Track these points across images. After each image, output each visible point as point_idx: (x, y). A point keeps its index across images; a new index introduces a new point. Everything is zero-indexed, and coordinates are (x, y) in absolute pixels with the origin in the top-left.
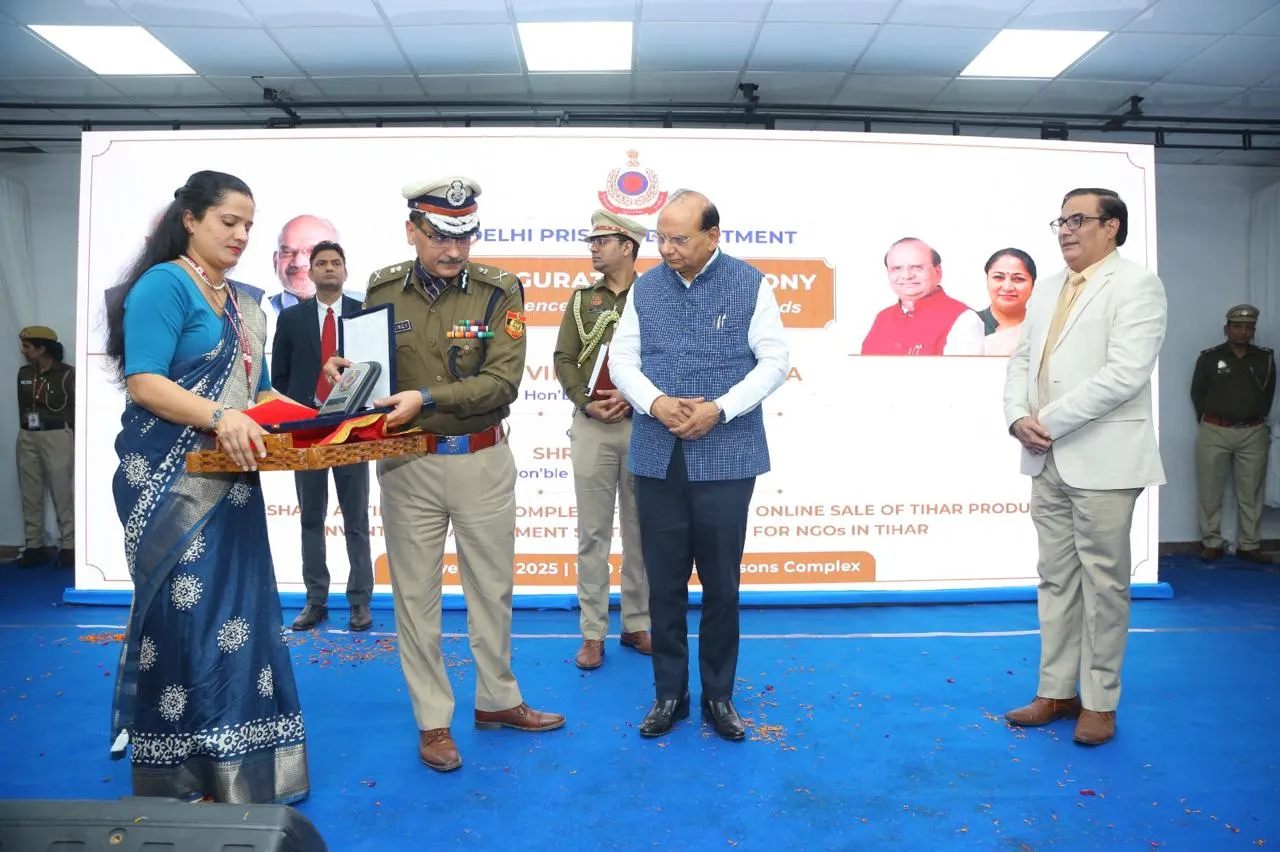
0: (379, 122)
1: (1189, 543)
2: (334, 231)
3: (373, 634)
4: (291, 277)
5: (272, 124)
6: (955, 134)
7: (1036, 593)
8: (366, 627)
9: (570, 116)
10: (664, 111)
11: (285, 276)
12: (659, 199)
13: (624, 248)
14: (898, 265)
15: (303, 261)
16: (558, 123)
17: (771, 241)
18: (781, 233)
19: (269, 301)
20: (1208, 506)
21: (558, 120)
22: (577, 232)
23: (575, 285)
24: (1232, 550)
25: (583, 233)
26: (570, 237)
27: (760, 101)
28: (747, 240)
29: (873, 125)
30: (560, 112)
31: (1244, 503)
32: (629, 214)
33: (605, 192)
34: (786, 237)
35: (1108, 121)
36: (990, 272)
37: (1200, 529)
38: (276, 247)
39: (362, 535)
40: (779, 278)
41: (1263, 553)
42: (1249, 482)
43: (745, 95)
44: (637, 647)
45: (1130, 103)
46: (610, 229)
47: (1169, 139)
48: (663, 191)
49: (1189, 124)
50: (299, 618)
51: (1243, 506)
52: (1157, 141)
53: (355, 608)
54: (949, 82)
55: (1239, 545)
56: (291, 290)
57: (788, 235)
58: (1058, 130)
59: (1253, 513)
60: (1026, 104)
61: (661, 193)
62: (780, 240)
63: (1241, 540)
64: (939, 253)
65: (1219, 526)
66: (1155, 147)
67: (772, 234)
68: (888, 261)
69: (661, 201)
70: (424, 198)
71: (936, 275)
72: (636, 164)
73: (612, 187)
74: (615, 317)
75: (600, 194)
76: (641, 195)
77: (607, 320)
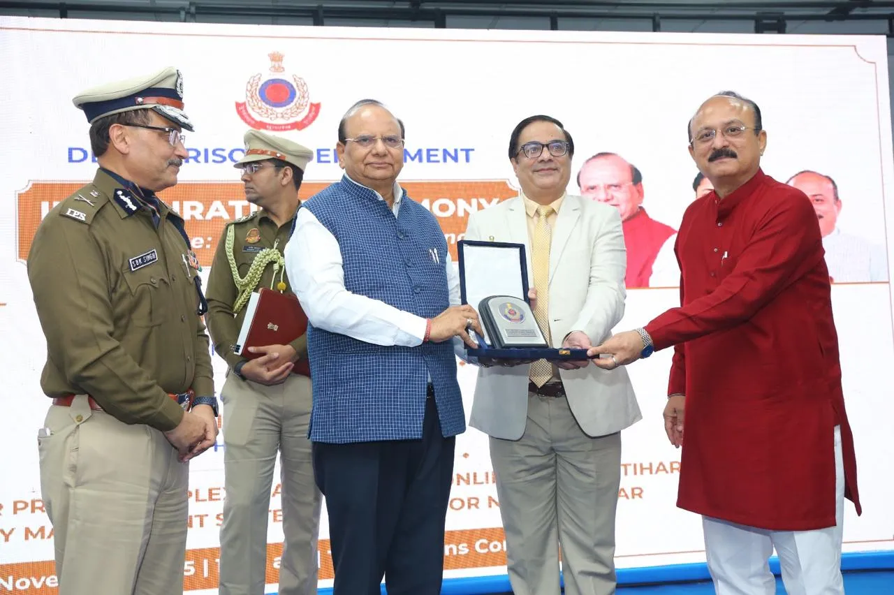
6: (655, 30)
9: (197, 8)
12: (310, 111)
13: (281, 175)
14: (592, 184)
16: (182, 16)
17: (445, 160)
18: (456, 151)
21: (183, 13)
25: (218, 152)
26: (201, 158)
28: (417, 159)
29: (560, 21)
32: (274, 130)
33: (244, 104)
34: (462, 155)
35: (833, 9)
36: (699, 189)
40: (455, 203)
46: (263, 153)
48: (315, 102)
52: (890, 31)
57: (464, 153)
58: (775, 21)
61: (312, 105)
62: (455, 159)
66: (888, 36)
67: (445, 151)
68: (581, 181)
69: (313, 113)
70: (149, 92)
71: (637, 195)
72: (280, 69)
73: (252, 97)
74: (275, 257)
75: (238, 105)
76: (288, 107)
77: (266, 261)
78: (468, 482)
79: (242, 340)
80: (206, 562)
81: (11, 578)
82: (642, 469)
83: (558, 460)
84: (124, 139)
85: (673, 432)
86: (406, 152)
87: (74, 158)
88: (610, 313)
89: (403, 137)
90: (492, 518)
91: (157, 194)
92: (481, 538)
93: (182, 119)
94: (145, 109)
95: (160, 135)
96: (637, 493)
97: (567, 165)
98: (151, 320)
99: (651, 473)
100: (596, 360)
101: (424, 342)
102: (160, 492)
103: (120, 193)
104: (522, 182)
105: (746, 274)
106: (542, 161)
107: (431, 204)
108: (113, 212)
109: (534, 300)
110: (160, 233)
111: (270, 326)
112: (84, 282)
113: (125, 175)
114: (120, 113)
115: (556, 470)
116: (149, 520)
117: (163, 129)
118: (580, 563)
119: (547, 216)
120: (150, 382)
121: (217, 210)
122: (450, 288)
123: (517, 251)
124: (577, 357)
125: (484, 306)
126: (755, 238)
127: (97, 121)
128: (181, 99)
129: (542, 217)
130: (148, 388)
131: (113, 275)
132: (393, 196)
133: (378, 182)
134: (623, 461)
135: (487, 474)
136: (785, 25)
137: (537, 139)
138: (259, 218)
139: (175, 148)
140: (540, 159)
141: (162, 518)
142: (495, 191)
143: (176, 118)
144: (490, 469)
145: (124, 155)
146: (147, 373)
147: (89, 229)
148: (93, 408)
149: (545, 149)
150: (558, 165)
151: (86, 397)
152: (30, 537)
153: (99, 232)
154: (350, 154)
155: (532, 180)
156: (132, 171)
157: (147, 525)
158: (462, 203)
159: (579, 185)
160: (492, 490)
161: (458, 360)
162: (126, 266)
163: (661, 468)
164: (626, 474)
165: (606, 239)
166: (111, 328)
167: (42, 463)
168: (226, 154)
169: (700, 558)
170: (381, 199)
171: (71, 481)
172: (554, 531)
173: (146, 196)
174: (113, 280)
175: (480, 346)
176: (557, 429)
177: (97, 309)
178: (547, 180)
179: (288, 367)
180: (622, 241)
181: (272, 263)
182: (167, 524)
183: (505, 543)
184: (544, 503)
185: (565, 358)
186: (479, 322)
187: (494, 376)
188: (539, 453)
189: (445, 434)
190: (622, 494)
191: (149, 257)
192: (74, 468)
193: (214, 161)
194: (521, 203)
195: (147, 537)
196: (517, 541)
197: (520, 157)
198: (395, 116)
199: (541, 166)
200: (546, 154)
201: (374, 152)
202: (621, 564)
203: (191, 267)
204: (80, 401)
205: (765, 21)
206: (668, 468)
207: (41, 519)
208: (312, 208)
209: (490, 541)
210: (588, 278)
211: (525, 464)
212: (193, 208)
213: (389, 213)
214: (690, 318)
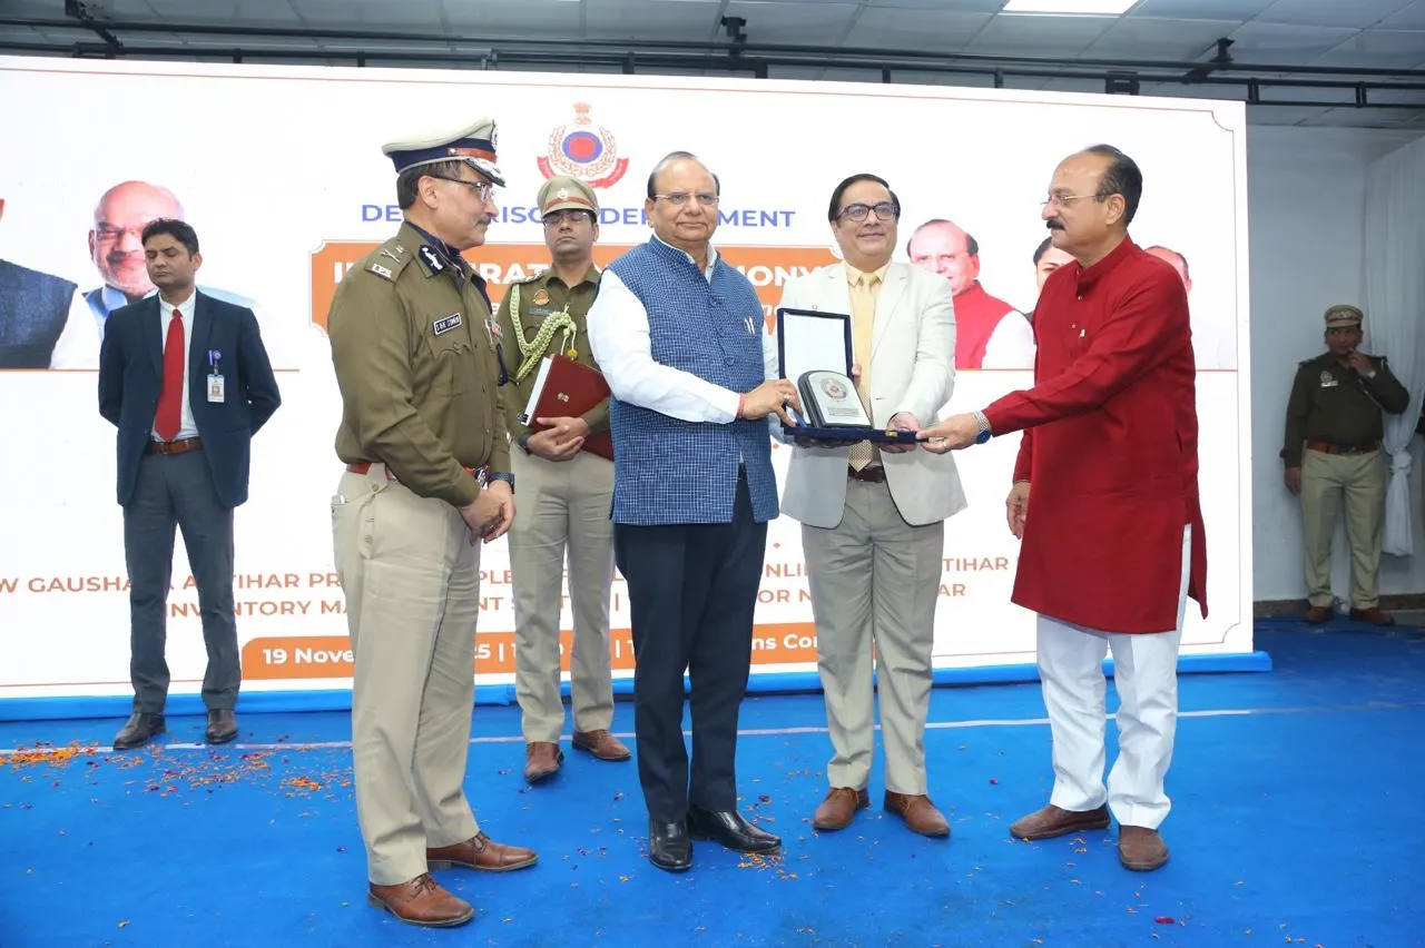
0: (238, 56)
1: (1292, 602)
2: (177, 205)
3: (240, 746)
4: (115, 266)
5: (80, 51)
6: (997, 87)
7: (819, 680)
8: (229, 738)
9: (498, 56)
10: (623, 51)
11: (107, 264)
12: (617, 168)
14: (923, 254)
15: (133, 244)
16: (484, 66)
17: (763, 223)
18: (775, 213)
19: (84, 299)
20: (1316, 554)
21: (484, 61)
22: (509, 211)
23: (508, 280)
24: (1345, 609)
25: (517, 211)
27: (749, 41)
28: (732, 222)
29: (893, 74)
30: (487, 50)
31: (1358, 549)
33: (546, 159)
34: (781, 219)
35: (1190, 70)
36: (1040, 262)
37: (1306, 583)
38: (92, 224)
39: (223, 615)
40: (773, 271)
41: (1384, 612)
42: (1364, 522)
43: (729, 33)
44: (595, 750)
45: (1217, 47)
47: (1265, 93)
48: (623, 157)
49: (1288, 74)
50: (122, 733)
51: (1358, 554)
52: (1250, 97)
53: (216, 713)
54: (991, 18)
55: (1353, 602)
56: (115, 284)
57: (784, 216)
58: (1128, 82)
59: (1369, 561)
60: (1086, 48)
61: (619, 161)
62: (774, 222)
63: (1357, 597)
64: (975, 238)
65: (1328, 580)
66: (1247, 103)
67: (763, 214)
68: (912, 250)
69: (620, 170)
70: (462, 142)
71: (971, 266)
72: (587, 121)
73: (555, 151)
74: (566, 321)
75: (540, 160)
76: (593, 162)
77: (556, 325)
78: (778, 574)
79: (530, 410)
80: (501, 647)
81: (309, 651)
82: (965, 564)
83: (876, 550)
84: (433, 193)
85: (1016, 522)
86: (721, 214)
87: (369, 216)
88: (940, 393)
89: (718, 194)
90: (804, 612)
91: (462, 254)
92: (791, 633)
93: (495, 174)
94: (456, 161)
95: (471, 190)
96: (959, 590)
97: (893, 230)
98: (452, 389)
99: (975, 569)
100: (925, 444)
101: (737, 419)
102: (453, 570)
103: (425, 250)
104: (843, 247)
105: (1100, 357)
106: (868, 225)
107: (747, 271)
108: (418, 270)
109: (858, 377)
110: (464, 295)
111: (560, 395)
112: (385, 343)
113: (432, 231)
114: (431, 164)
115: (873, 561)
116: (444, 598)
117: (475, 185)
118: (895, 658)
119: (871, 285)
120: (447, 455)
121: (515, 274)
122: (765, 361)
123: (842, 322)
124: (905, 440)
125: (804, 383)
126: (1115, 316)
127: (406, 171)
128: (494, 151)
129: (866, 286)
130: (444, 460)
131: (416, 341)
132: (706, 259)
133: (691, 243)
134: (946, 555)
135: (799, 565)
136: (1138, 86)
137: (862, 201)
138: (548, 278)
139: (485, 205)
140: (866, 222)
141: (455, 596)
142: (814, 258)
143: (489, 173)
144: (802, 561)
145: (433, 210)
146: (443, 445)
147: (394, 287)
148: (389, 479)
149: (871, 212)
150: (885, 230)
151: (383, 465)
152: (327, 610)
153: (404, 291)
154: (660, 211)
155: (855, 245)
156: (440, 227)
157: (440, 603)
158: (780, 271)
159: (909, 254)
160: (804, 583)
161: (773, 441)
162: (429, 329)
163: (986, 564)
164: (948, 569)
165: (935, 311)
166: (410, 395)
167: (335, 532)
168: (525, 213)
169: (1031, 659)
170: (692, 261)
171: (366, 552)
172: (868, 626)
173: (451, 254)
174: (415, 343)
175: (798, 425)
176: (877, 517)
177: (397, 374)
178: (873, 246)
179: (578, 442)
180: (951, 313)
181: (563, 327)
182: (461, 603)
183: (815, 638)
184: (859, 597)
185: (891, 441)
186: (797, 397)
187: (811, 458)
188: (855, 543)
189: (757, 519)
190: (943, 590)
191: (453, 321)
192: (369, 540)
193: (513, 220)
194: (842, 272)
195: (441, 615)
196: (829, 635)
197: (842, 220)
198: (710, 171)
199: (867, 231)
200: (872, 218)
201: (687, 210)
202: (938, 664)
203: (493, 333)
204: (377, 470)
205: (1117, 81)
206: (993, 564)
207: (336, 594)
208: (618, 270)
209: (800, 637)
210: (914, 354)
211: (841, 554)
212: (490, 271)
213: (700, 277)
214: (1034, 402)
